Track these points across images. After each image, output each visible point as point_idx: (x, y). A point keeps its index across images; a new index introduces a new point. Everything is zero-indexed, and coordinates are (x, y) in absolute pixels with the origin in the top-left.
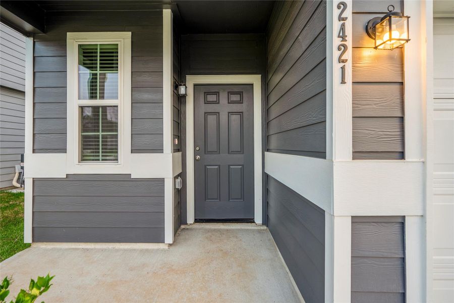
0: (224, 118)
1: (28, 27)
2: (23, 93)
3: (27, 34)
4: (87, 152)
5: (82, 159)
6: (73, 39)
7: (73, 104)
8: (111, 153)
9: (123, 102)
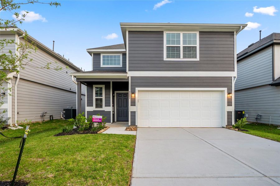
0: (123, 100)
1: (86, 84)
2: (85, 95)
3: (86, 85)
4: (97, 106)
5: (96, 108)
6: (94, 86)
7: (94, 98)
8: (101, 106)
9: (103, 97)
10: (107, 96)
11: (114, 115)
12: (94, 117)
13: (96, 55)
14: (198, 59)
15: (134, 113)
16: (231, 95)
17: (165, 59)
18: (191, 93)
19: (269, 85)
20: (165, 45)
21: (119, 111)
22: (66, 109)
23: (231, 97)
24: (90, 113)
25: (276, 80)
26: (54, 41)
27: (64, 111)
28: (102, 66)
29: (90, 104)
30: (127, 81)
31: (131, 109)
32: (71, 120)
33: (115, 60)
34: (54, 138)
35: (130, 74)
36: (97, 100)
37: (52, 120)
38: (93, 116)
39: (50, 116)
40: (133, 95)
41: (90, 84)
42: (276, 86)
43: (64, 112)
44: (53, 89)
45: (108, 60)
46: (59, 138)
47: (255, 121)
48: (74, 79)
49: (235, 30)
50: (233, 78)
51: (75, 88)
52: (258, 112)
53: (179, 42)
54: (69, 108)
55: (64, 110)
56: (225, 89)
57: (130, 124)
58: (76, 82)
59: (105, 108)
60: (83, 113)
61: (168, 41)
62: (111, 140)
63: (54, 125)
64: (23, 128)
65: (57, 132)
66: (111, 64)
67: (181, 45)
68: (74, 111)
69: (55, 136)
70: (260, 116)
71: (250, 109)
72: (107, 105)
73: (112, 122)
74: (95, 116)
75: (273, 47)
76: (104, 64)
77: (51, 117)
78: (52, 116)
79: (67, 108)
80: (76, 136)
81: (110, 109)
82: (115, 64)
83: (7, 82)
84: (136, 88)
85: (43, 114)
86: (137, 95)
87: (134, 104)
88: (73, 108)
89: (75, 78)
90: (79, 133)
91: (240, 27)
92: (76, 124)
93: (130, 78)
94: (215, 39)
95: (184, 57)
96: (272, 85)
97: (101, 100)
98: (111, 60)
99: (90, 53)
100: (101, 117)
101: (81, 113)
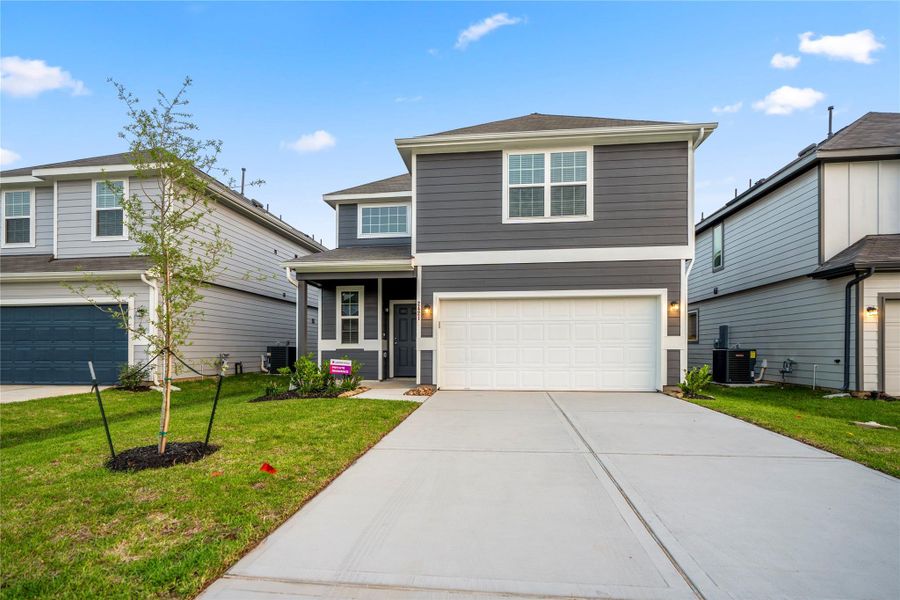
0: (409, 322)
1: (319, 285)
3: (319, 287)
4: (345, 340)
5: (343, 342)
6: (339, 290)
7: (339, 318)
8: (355, 340)
9: (361, 318)
10: (371, 313)
11: (386, 360)
12: (334, 362)
13: (347, 209)
14: (590, 216)
15: (428, 355)
16: (676, 307)
17: (506, 219)
18: (573, 305)
19: (809, 276)
20: (506, 186)
21: (400, 350)
22: (272, 347)
23: (679, 311)
24: (327, 355)
25: (827, 262)
26: (244, 170)
27: (268, 352)
28: (360, 235)
29: (329, 334)
30: (412, 277)
31: (422, 344)
32: (285, 370)
33: (393, 220)
34: (249, 405)
35: (420, 260)
36: (345, 322)
37: (239, 373)
38: (332, 360)
39: (236, 364)
40: (427, 311)
41: (329, 285)
42: (828, 279)
43: (269, 354)
44: (243, 296)
45: (375, 220)
46: (260, 404)
47: (779, 379)
48: (290, 276)
49: (691, 136)
50: (683, 263)
51: (295, 295)
52: (790, 353)
53: (540, 176)
54: (281, 345)
55: (270, 349)
56: (663, 292)
57: (418, 381)
58: (296, 283)
59: (365, 344)
60: (310, 355)
61: (513, 177)
62: (362, 406)
63: (244, 385)
64: (179, 389)
65: (253, 396)
66: (384, 230)
67: (547, 184)
68: (293, 350)
69: (251, 401)
70: (792, 363)
71: (772, 346)
72: (370, 335)
73: (380, 377)
74: (336, 361)
75: (819, 168)
76: (365, 230)
77: (238, 367)
78: (240, 364)
79: (276, 345)
80: (293, 401)
81: (376, 345)
82: (393, 229)
83: (149, 286)
84: (435, 294)
85: (221, 357)
86: (437, 312)
87: (428, 332)
88: (290, 346)
89: (294, 273)
90: (298, 397)
91: (699, 130)
92: (295, 379)
93: (420, 270)
94: (637, 164)
95: (555, 212)
96: (815, 276)
97: (355, 322)
98: (384, 220)
99: (332, 204)
100: (349, 363)
101: (306, 355)
